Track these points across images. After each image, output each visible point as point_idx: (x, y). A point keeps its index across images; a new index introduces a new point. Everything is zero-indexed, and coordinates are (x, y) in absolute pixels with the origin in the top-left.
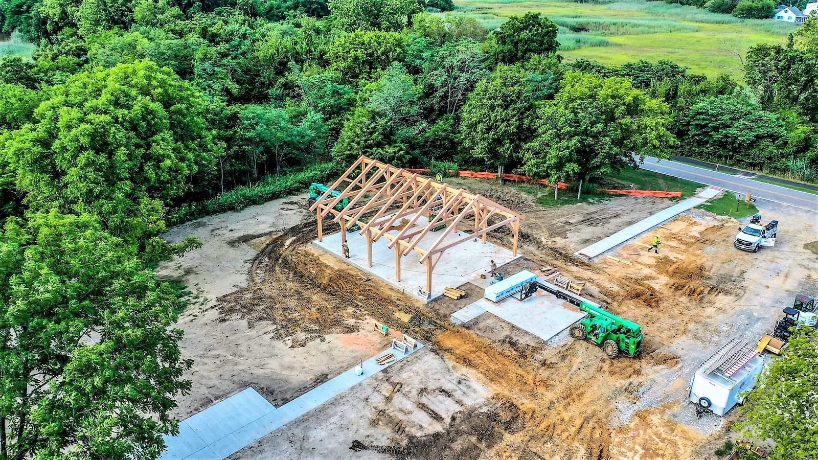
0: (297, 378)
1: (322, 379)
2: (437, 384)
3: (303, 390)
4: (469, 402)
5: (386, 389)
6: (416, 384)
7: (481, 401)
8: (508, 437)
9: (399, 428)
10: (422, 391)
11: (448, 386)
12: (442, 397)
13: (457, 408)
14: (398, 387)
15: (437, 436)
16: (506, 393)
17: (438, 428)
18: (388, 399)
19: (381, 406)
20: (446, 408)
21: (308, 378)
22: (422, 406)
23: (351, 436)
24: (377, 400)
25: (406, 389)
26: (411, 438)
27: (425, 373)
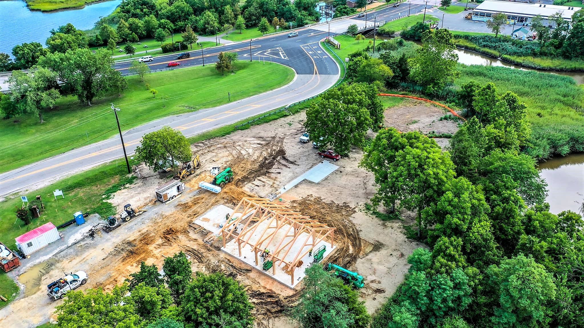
0: (303, 186)
1: (296, 186)
2: (259, 188)
3: (300, 183)
4: (250, 184)
5: (275, 186)
6: (267, 188)
7: (246, 186)
8: (240, 178)
9: (269, 177)
10: (264, 186)
11: (256, 187)
12: (258, 185)
13: (253, 182)
14: (272, 186)
15: (259, 176)
16: (238, 189)
17: (259, 178)
18: (274, 183)
19: (275, 182)
20: (257, 182)
21: (300, 186)
22: (264, 182)
23: (281, 174)
24: (277, 183)
25: (269, 186)
26: (266, 175)
27: (264, 191)
